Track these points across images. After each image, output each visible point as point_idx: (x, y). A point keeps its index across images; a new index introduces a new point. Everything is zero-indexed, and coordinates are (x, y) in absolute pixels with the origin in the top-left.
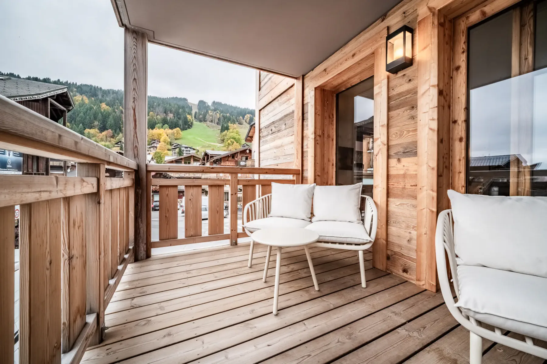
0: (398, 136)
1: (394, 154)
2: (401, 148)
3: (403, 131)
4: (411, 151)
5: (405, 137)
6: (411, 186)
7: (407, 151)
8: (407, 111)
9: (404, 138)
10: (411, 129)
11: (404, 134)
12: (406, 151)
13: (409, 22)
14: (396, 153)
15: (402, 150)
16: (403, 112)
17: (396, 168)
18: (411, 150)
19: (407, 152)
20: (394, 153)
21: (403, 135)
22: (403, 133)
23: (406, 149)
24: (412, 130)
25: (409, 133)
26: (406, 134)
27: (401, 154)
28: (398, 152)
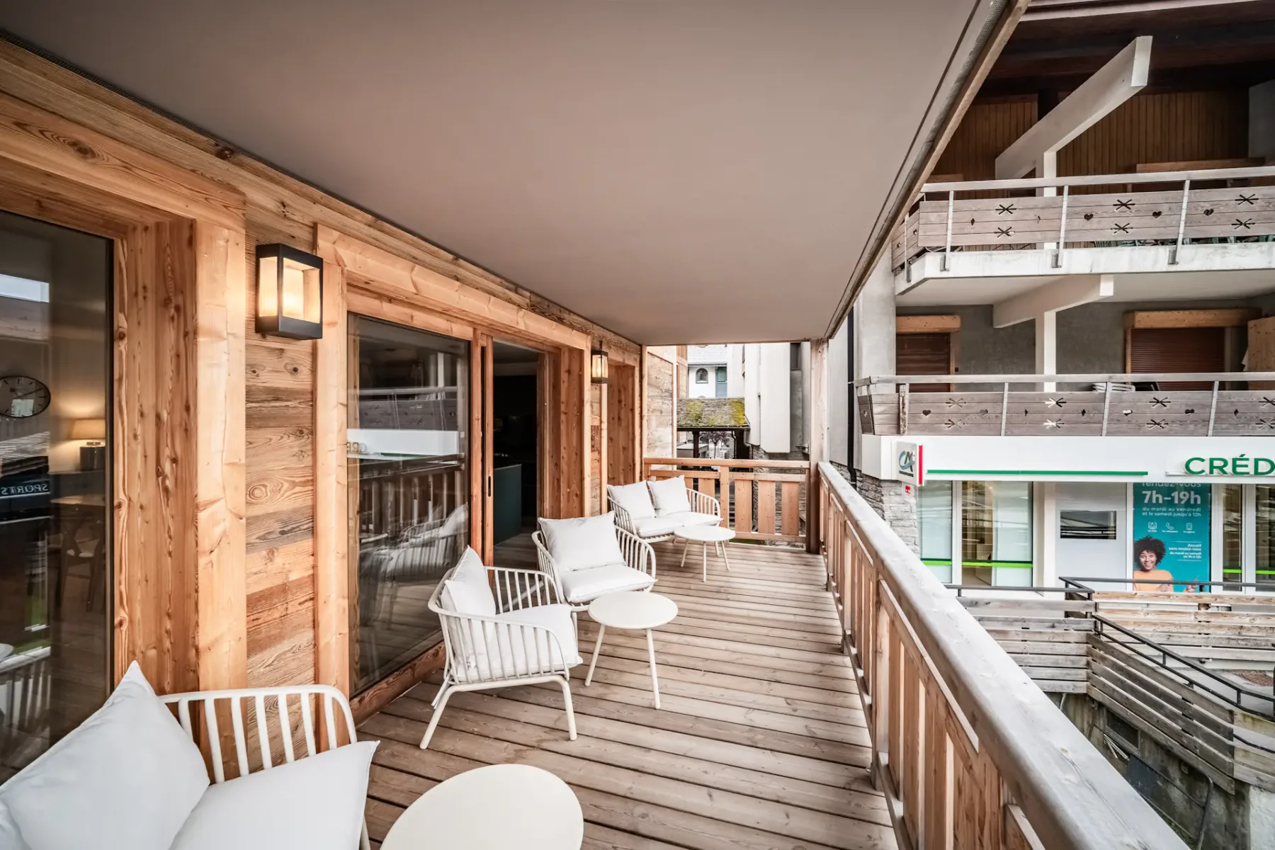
0: (269, 494)
1: (258, 541)
2: (277, 521)
3: (282, 483)
4: (298, 527)
5: (285, 495)
6: (300, 604)
7: (289, 528)
8: (289, 436)
9: (283, 498)
10: (297, 480)
11: (284, 489)
12: (286, 529)
13: (293, 237)
14: (264, 536)
15: (277, 527)
16: (279, 437)
17: (265, 575)
18: (298, 525)
19: (290, 531)
20: (257, 538)
21: (282, 492)
22: (281, 487)
23: (286, 523)
24: (301, 482)
25: (294, 488)
26: (286, 491)
27: (275, 536)
28: (270, 533)
